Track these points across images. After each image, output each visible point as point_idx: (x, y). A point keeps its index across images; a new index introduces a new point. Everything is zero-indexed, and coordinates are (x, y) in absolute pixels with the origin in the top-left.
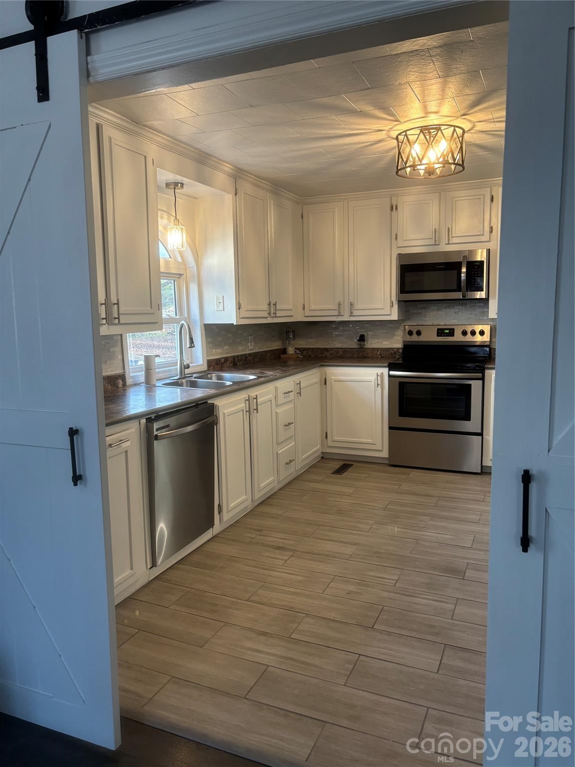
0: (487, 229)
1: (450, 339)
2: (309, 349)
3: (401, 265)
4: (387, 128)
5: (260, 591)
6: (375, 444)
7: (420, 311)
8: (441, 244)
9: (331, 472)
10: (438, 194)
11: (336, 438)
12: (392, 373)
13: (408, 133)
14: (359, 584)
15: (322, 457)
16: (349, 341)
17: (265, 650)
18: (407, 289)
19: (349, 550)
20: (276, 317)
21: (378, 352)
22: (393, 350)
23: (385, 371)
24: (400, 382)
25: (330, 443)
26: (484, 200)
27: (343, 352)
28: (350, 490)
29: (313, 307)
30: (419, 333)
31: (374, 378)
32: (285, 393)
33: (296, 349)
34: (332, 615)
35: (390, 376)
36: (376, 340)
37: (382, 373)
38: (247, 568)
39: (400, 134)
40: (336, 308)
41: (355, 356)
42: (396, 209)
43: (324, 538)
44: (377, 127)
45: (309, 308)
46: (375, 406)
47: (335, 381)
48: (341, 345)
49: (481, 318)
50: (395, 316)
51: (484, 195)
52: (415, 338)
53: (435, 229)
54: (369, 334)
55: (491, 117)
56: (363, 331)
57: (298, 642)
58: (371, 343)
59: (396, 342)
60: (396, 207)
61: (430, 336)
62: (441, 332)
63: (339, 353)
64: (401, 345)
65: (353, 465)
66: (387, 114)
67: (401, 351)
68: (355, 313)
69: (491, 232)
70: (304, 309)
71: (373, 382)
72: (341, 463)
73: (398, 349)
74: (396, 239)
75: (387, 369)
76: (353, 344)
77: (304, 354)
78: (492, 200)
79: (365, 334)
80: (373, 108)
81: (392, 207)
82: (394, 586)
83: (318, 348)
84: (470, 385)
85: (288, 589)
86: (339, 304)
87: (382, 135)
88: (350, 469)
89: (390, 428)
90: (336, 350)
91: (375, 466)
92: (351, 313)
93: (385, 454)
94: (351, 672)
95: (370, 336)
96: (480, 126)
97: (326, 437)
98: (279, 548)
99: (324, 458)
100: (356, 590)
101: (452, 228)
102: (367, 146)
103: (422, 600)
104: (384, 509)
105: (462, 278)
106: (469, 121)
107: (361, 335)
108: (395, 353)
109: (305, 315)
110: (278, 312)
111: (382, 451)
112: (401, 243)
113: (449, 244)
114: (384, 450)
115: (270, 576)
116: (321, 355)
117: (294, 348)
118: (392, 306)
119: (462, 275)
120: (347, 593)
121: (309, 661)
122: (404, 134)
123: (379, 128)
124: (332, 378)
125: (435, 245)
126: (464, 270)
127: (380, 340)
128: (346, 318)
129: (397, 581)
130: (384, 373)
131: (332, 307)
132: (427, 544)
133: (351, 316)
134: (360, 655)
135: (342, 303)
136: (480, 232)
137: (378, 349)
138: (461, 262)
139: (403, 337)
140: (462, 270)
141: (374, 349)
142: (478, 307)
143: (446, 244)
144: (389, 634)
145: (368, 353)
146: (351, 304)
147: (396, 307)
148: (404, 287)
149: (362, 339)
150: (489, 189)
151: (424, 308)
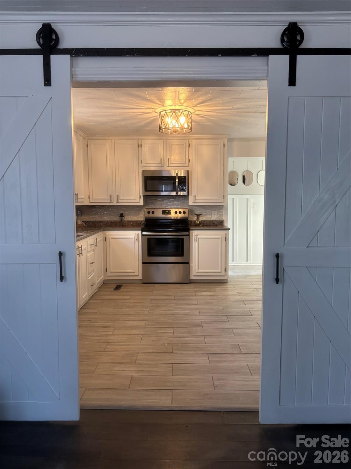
0: (187, 161)
1: (169, 216)
2: (90, 221)
3: (145, 177)
4: (156, 108)
5: (108, 347)
6: (134, 273)
7: (153, 201)
8: (165, 167)
9: (113, 289)
10: (163, 140)
11: (112, 271)
12: (143, 233)
13: (167, 111)
14: (156, 337)
15: (103, 283)
16: (114, 216)
17: (126, 369)
18: (148, 189)
19: (143, 323)
20: (78, 202)
21: (131, 223)
22: (139, 222)
23: (140, 232)
24: (148, 238)
25: (109, 274)
26: (185, 145)
27: (111, 223)
28: (129, 297)
29: (95, 197)
30: (153, 213)
31: (134, 236)
32: (91, 245)
33: (82, 221)
34: (151, 351)
35: (142, 235)
36: (130, 217)
37: (138, 233)
38: (94, 338)
39: (162, 111)
40: (109, 198)
41: (118, 225)
42: (141, 146)
43: (127, 319)
44: (151, 107)
45: (93, 197)
46: (135, 251)
47: (112, 239)
48: (110, 219)
49: (183, 205)
50: (142, 203)
51: (185, 143)
52: (151, 215)
53: (162, 159)
54: (125, 213)
55: (204, 109)
56: (122, 211)
57: (141, 364)
58: (127, 218)
59: (141, 217)
60: (141, 145)
61: (159, 214)
62: (164, 212)
63: (108, 223)
64: (143, 219)
65: (122, 285)
66: (160, 102)
67: (143, 222)
68: (120, 201)
69: (189, 162)
70: (89, 198)
71: (134, 238)
72: (116, 285)
73: (142, 221)
74: (141, 162)
75: (141, 231)
76: (117, 219)
77: (87, 224)
78: (189, 146)
79: (123, 213)
80: (155, 99)
81: (139, 145)
82: (173, 335)
83: (96, 221)
84: (183, 238)
85: (122, 344)
86: (111, 196)
87: (151, 110)
88: (122, 287)
89: (143, 263)
90: (107, 222)
91: (135, 284)
92: (118, 201)
93: (140, 277)
94: (173, 370)
95: (126, 214)
96: (197, 112)
97: (106, 271)
98: (106, 327)
99: (105, 283)
100: (156, 339)
101: (170, 159)
102: (141, 114)
103: (188, 338)
104: (151, 303)
105: (176, 185)
106: (194, 109)
107: (121, 214)
108: (140, 223)
109: (90, 202)
110: (79, 199)
111: (138, 276)
112: (144, 165)
113: (169, 167)
114: (139, 276)
115: (109, 339)
116: (98, 225)
117: (81, 221)
118: (140, 198)
119: (176, 183)
120: (153, 341)
121: (150, 370)
122: (165, 111)
123: (152, 107)
124: (110, 237)
125: (162, 167)
126: (177, 180)
127: (132, 217)
128: (115, 204)
129: (173, 333)
130: (139, 233)
131: (106, 197)
132: (179, 316)
133: (117, 203)
134: (173, 363)
135: (112, 195)
136: (184, 162)
137: (131, 221)
138: (175, 176)
139: (144, 215)
140: (176, 181)
141: (128, 221)
142: (181, 200)
143: (167, 167)
144: (181, 353)
145: (125, 224)
146: (118, 196)
147: (142, 198)
148: (146, 188)
149: (122, 215)
150: (188, 140)
151: (155, 200)
